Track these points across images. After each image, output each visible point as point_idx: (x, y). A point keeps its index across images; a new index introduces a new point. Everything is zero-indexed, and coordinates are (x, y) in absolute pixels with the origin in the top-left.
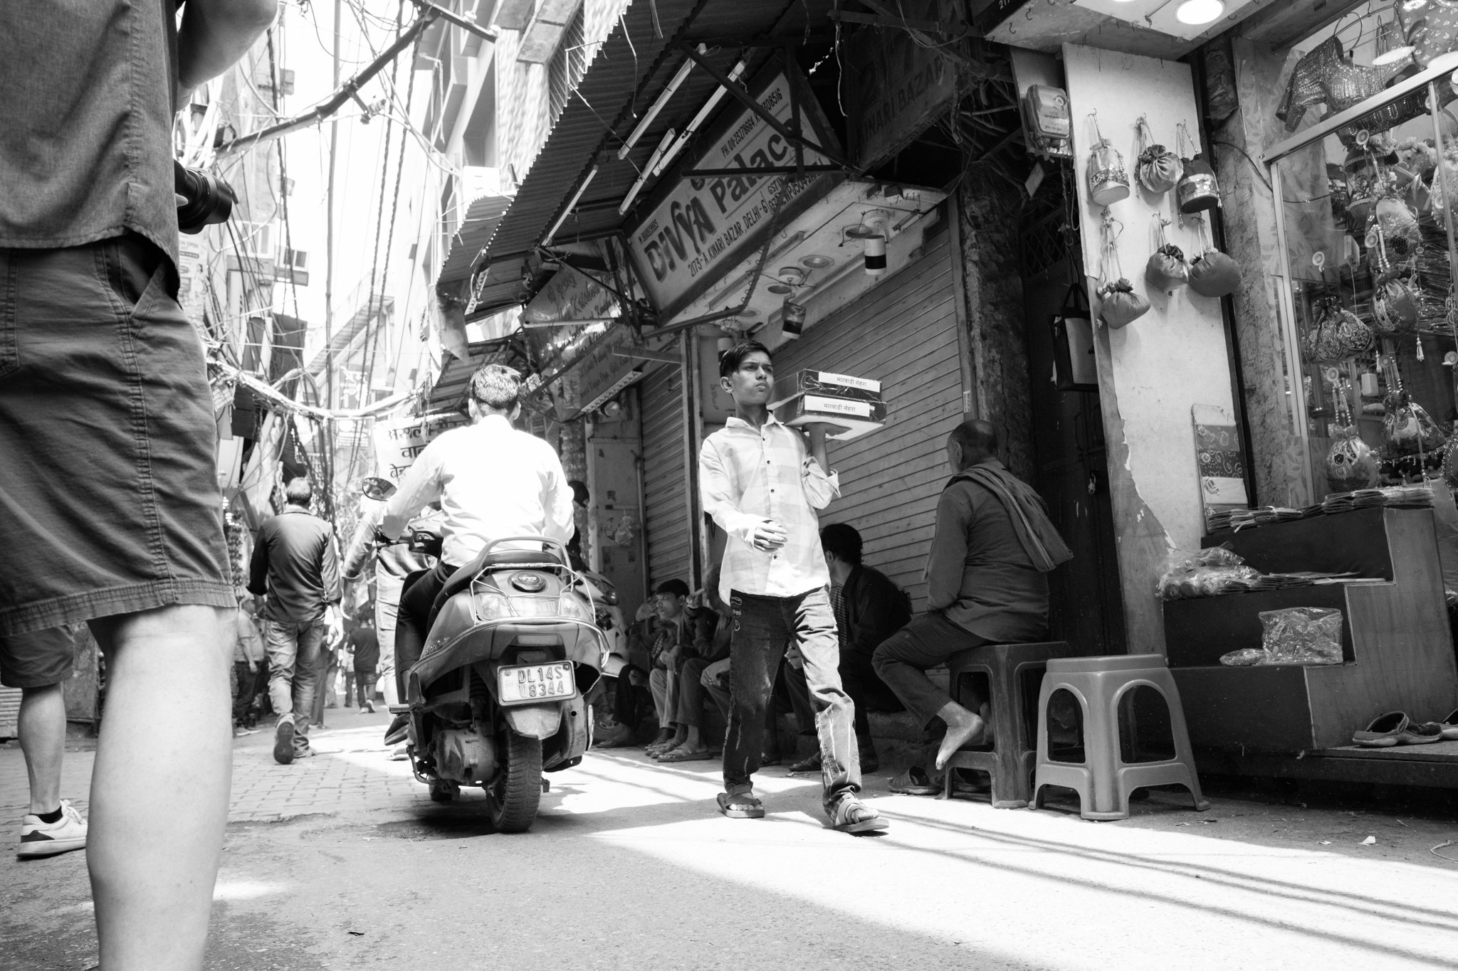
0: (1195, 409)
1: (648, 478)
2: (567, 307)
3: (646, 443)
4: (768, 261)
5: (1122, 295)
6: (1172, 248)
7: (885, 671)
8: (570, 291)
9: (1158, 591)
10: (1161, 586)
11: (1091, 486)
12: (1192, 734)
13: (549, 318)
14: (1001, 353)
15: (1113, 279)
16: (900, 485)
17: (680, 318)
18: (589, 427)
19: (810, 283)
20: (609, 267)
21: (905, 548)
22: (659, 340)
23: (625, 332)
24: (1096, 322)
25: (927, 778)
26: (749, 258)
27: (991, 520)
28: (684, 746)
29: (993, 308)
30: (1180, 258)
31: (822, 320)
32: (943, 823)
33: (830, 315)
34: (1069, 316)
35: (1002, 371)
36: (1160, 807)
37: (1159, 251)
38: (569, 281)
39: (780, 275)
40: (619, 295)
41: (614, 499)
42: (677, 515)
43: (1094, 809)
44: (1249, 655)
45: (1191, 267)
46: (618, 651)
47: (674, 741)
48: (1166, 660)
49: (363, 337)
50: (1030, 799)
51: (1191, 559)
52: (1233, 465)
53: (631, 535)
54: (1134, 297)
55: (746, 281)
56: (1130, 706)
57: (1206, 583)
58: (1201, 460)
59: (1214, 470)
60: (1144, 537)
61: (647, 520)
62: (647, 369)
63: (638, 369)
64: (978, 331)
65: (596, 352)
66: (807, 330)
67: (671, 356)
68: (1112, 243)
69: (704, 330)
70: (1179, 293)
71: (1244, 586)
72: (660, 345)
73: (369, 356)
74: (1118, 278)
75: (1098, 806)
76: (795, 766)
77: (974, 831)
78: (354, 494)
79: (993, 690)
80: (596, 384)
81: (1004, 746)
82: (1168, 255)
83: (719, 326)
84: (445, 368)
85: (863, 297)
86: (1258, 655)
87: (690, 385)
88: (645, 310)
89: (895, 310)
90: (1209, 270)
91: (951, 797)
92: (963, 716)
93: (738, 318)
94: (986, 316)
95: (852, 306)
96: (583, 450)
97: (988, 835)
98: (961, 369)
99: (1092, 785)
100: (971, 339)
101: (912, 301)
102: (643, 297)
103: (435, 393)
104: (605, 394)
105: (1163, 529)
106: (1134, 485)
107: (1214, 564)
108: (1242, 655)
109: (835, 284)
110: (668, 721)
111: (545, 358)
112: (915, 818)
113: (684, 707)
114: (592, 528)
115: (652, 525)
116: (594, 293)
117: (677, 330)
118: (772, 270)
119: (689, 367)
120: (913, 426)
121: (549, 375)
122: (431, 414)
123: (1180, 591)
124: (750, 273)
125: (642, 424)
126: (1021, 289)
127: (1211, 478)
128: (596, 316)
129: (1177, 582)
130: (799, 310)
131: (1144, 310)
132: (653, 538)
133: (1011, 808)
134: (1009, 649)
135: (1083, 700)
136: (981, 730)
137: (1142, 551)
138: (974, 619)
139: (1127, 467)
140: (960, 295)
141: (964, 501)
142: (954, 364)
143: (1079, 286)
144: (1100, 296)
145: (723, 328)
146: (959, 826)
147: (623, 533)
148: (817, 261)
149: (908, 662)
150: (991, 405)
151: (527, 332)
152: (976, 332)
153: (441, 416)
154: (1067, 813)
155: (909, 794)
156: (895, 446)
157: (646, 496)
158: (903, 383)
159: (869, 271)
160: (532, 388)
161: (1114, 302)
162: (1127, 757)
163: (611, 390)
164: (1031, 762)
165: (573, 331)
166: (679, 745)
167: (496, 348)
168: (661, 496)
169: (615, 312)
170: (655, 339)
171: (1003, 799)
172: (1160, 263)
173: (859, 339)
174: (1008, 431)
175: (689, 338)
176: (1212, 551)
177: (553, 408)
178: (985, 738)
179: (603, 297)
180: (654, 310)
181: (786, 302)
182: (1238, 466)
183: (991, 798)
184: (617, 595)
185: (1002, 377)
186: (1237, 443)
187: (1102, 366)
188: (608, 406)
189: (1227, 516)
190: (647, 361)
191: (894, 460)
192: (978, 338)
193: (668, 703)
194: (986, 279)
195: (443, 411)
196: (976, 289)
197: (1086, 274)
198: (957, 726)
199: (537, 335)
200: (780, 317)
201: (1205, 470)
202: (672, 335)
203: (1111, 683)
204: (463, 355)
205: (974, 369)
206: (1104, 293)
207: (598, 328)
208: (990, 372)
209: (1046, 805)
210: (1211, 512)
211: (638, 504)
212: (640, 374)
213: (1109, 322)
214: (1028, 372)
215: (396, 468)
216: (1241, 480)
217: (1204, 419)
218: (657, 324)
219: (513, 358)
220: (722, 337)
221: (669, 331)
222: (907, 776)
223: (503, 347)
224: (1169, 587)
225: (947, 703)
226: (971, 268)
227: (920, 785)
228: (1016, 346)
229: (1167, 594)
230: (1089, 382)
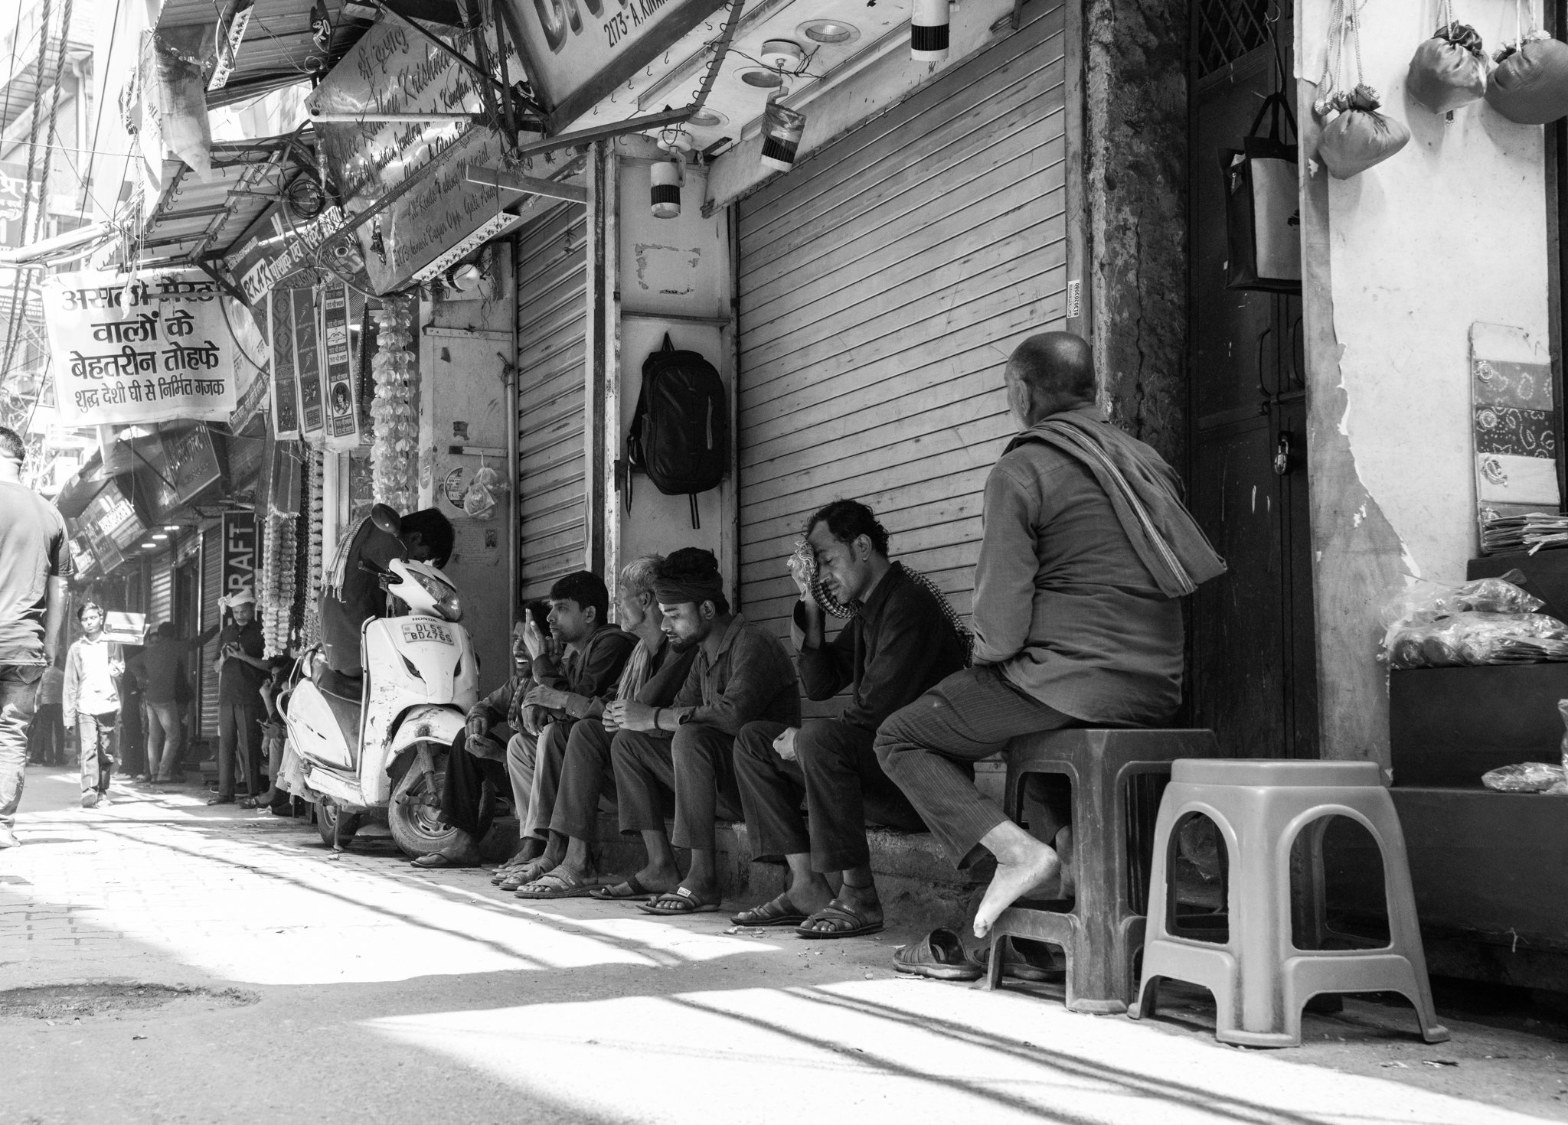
0: (1475, 331)
1: (524, 403)
2: (392, 89)
3: (525, 341)
4: (743, 25)
5: (1359, 117)
6: (1462, 29)
7: (894, 763)
8: (397, 60)
9: (1383, 650)
10: (1389, 641)
11: (1280, 460)
12: (1422, 907)
13: (360, 106)
14: (1140, 214)
15: (1345, 87)
16: (950, 440)
17: (586, 122)
18: (426, 308)
19: (816, 69)
20: (465, 19)
21: (953, 549)
22: (549, 159)
23: (489, 139)
24: (1307, 165)
25: (960, 950)
26: (710, 19)
27: (1075, 514)
28: (559, 870)
29: (1130, 131)
30: (1476, 50)
31: (833, 139)
32: (976, 1033)
33: (848, 130)
34: (1259, 155)
35: (1139, 246)
36: (1358, 1030)
37: (1437, 35)
38: (394, 40)
39: (763, 53)
40: (481, 70)
41: (466, 438)
42: (570, 471)
43: (1239, 1025)
44: (1535, 774)
45: (1494, 66)
46: (456, 702)
47: (541, 861)
48: (1389, 772)
49: (28, 125)
50: (1131, 1000)
51: (1446, 596)
52: (1537, 433)
53: (491, 501)
54: (1380, 121)
55: (703, 61)
56: (1317, 850)
57: (1468, 641)
58: (1478, 423)
59: (1503, 442)
60: (1364, 553)
61: (521, 476)
62: (529, 211)
63: (513, 209)
64: (1103, 171)
65: (441, 173)
66: (805, 156)
67: (568, 190)
68: (1350, 18)
69: (629, 145)
70: (1467, 114)
71: (1538, 650)
72: (552, 168)
73: (40, 154)
74: (1355, 84)
75: (1247, 1021)
76: (742, 915)
77: (1027, 1051)
78: (15, 400)
79: (1079, 808)
80: (439, 233)
81: (1093, 905)
82: (1453, 43)
83: (656, 140)
84: (173, 186)
85: (909, 100)
86: (1553, 776)
87: (600, 244)
88: (525, 103)
89: (959, 127)
90: (1527, 73)
91: (998, 985)
92: (1025, 847)
93: (686, 126)
94: (1117, 145)
95: (887, 116)
96: (414, 347)
97: (1051, 1059)
98: (1067, 240)
99: (1239, 983)
100: (1088, 186)
101: (990, 112)
102: (525, 79)
103: (154, 229)
104: (453, 251)
105: (1399, 542)
106: (1351, 462)
107: (1487, 608)
108: (1522, 773)
109: (858, 75)
110: (534, 826)
111: (351, 179)
112: (929, 1020)
113: (566, 805)
114: (425, 486)
115: (529, 485)
116: (440, 65)
117: (582, 143)
118: (750, 43)
119: (600, 211)
120: (978, 337)
121: (359, 211)
122: (145, 267)
123: (1421, 653)
124: (710, 46)
125: (518, 308)
126: (1185, 98)
127: (1494, 457)
128: (441, 109)
129: (1418, 637)
130: (793, 119)
131: (1398, 145)
132: (529, 508)
133: (1099, 1014)
134: (1110, 736)
135: (1230, 834)
136: (1055, 874)
137: (1359, 578)
138: (1052, 681)
139: (1343, 429)
140: (1075, 105)
141: (1029, 481)
142: (1054, 231)
143: (1283, 98)
144: (1318, 117)
145: (661, 144)
146: (1002, 1040)
147: (478, 497)
148: (829, 30)
149: (935, 750)
150: (1114, 307)
151: (320, 130)
152: (1098, 174)
153: (166, 271)
154: (1194, 1027)
155: (927, 976)
156: (945, 372)
157: (520, 435)
158: (966, 259)
159: (917, 54)
160: (329, 231)
161: (1343, 129)
162: (1303, 938)
163: (464, 244)
164: (1137, 935)
165: (402, 134)
166: (550, 869)
167: (264, 154)
168: (546, 436)
169: (475, 104)
170: (542, 156)
171: (1085, 997)
172: (1436, 57)
173: (895, 176)
174: (1141, 353)
175: (601, 159)
176: (1485, 585)
177: (364, 270)
178: (1062, 888)
179: (453, 74)
180: (542, 105)
181: (771, 103)
182: (1548, 437)
183: (1064, 992)
184: (460, 605)
185: (1138, 259)
186: (1549, 396)
187: (1310, 247)
188: (459, 272)
189: (1518, 524)
190: (527, 197)
191: (944, 395)
192: (1100, 185)
193: (534, 794)
194: (1124, 77)
195: (172, 262)
196: (1104, 95)
197: (1296, 75)
198: (1013, 863)
199: (338, 137)
200: (758, 131)
201: (1486, 440)
202: (572, 151)
203: (1282, 807)
204: (201, 163)
205: (1089, 240)
206: (1327, 111)
207: (447, 130)
208: (1118, 248)
209: (1161, 1012)
210: (1490, 516)
211: (507, 448)
212: (515, 218)
213: (1330, 165)
214: (1184, 250)
215: (83, 359)
216: (1552, 461)
217: (1494, 349)
218: (546, 129)
219: (296, 175)
220: (660, 160)
221: (567, 144)
222: (925, 946)
223: (276, 154)
224: (1402, 645)
225: (997, 823)
226: (1097, 55)
227: (947, 962)
228: (1167, 202)
229: (1397, 656)
230: (1284, 276)
